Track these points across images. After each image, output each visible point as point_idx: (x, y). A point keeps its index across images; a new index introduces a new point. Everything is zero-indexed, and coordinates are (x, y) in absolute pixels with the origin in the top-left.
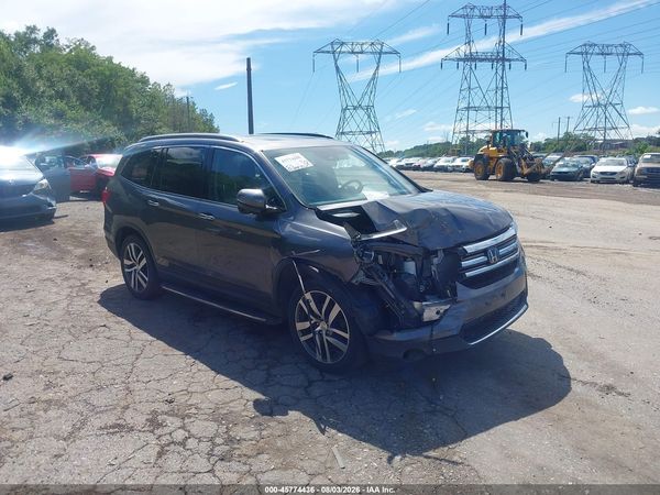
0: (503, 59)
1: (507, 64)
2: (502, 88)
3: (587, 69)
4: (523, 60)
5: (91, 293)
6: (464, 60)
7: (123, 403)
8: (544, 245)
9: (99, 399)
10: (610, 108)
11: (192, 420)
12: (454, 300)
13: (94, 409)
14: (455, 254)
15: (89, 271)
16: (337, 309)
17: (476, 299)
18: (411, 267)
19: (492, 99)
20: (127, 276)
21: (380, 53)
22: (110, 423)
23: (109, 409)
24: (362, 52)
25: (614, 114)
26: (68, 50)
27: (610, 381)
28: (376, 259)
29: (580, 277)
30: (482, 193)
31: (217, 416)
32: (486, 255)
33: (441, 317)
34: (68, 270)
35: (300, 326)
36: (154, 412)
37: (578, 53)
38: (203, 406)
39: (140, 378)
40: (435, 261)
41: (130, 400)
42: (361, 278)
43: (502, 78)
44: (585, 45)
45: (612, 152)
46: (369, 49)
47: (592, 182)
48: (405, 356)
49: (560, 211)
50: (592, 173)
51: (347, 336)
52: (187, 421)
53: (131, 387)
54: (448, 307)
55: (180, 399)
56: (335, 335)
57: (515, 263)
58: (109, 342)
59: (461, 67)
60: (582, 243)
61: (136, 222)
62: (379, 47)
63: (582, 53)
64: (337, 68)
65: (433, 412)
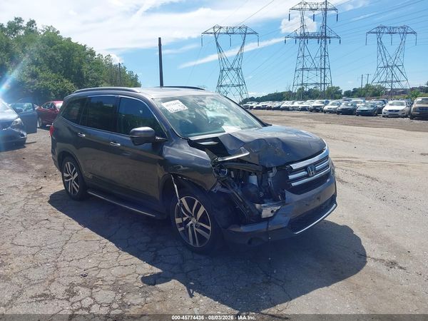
0: (326, 37)
1: (328, 40)
2: (324, 56)
3: (380, 43)
4: (338, 37)
5: (42, 196)
6: (300, 38)
7: (51, 278)
8: (350, 159)
9: (35, 275)
10: (395, 68)
11: (98, 289)
12: (283, 202)
13: (30, 283)
14: (285, 170)
15: (43, 180)
16: (202, 209)
17: (299, 202)
18: (254, 179)
19: (318, 63)
20: (66, 184)
21: (245, 34)
22: (39, 293)
23: (40, 282)
24: (233, 33)
25: (398, 72)
26: (42, 33)
27: (394, 258)
28: (229, 174)
29: (375, 183)
30: (311, 125)
31: (116, 287)
32: (306, 170)
33: (274, 215)
34: (29, 180)
35: (178, 221)
36: (72, 285)
37: (374, 33)
38: (107, 279)
39: (66, 258)
40: (271, 175)
41: (56, 275)
42: (219, 188)
43: (325, 49)
44: (378, 27)
45: (397, 97)
46: (238, 31)
47: (383, 116)
48: (250, 242)
49: (361, 136)
50: (383, 111)
51: (209, 228)
52: (94, 290)
53: (59, 264)
54: (279, 207)
55: (93, 274)
56: (202, 228)
57: (328, 175)
58: (48, 231)
59: (298, 42)
60: (376, 158)
61: (70, 148)
62: (245, 29)
63: (377, 33)
64: (217, 43)
65: (269, 282)
